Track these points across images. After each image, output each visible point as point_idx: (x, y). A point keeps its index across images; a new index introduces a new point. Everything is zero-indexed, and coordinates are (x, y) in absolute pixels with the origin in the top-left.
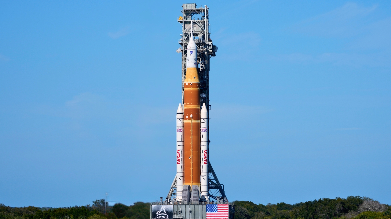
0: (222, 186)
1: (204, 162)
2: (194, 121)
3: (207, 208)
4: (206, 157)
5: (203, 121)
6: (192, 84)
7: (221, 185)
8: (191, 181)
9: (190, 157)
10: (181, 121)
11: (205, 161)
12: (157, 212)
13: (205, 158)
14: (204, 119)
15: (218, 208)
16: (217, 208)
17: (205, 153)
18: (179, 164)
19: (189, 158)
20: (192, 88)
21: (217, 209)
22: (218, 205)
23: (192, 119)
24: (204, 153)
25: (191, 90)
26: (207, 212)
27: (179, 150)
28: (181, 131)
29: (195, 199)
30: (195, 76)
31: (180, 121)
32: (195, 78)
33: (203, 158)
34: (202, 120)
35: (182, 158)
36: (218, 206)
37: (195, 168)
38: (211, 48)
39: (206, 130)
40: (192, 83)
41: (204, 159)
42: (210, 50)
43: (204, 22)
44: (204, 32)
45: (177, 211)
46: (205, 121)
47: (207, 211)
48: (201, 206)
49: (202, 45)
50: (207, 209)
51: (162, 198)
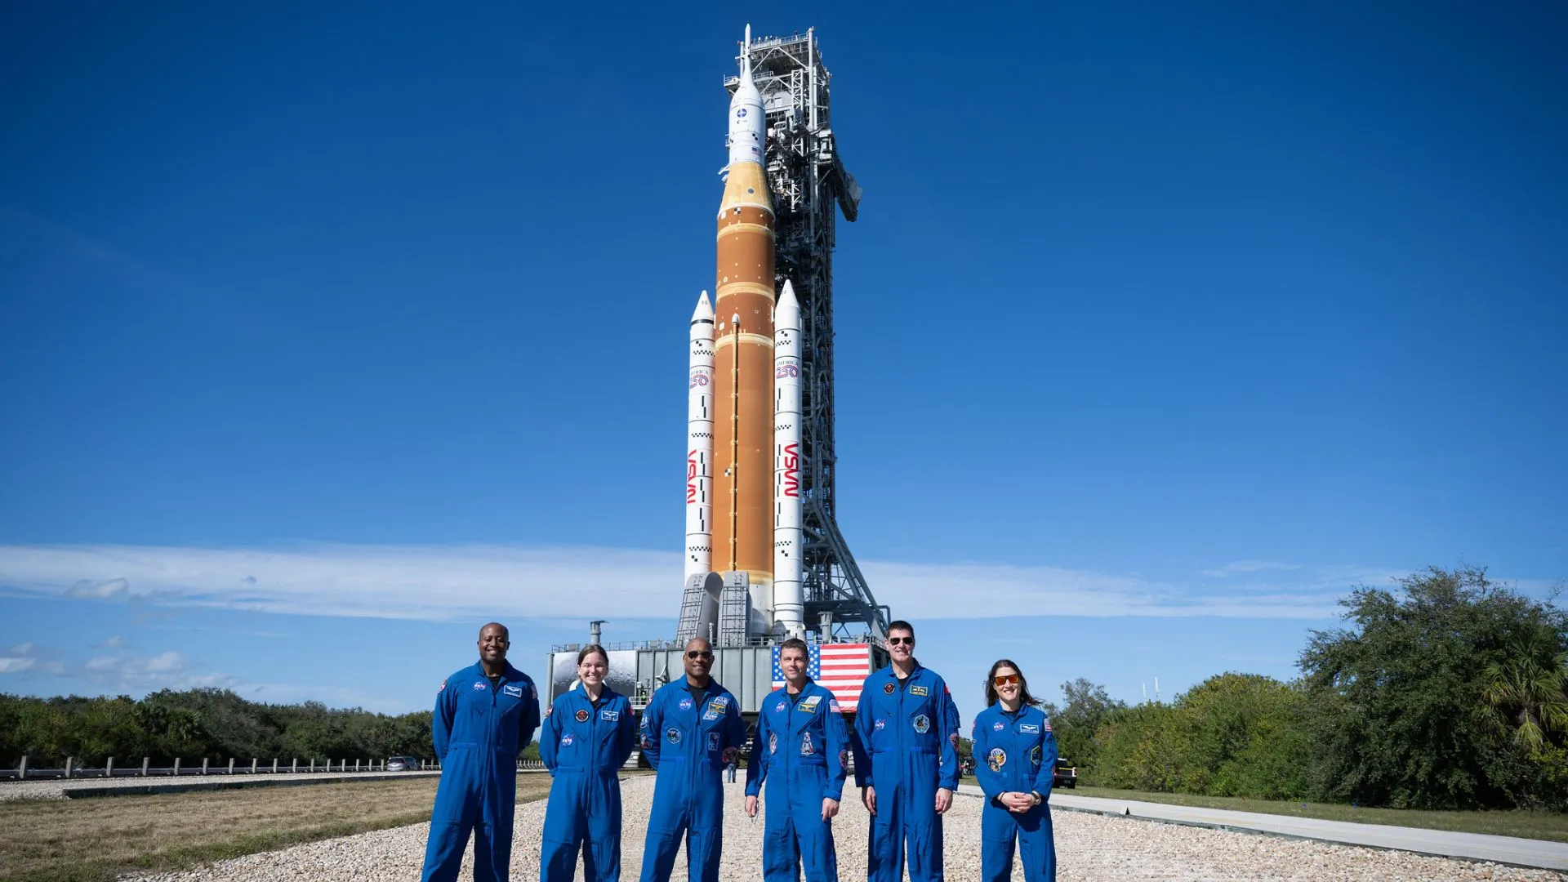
0: (884, 611)
1: (783, 487)
2: (745, 337)
3: (774, 660)
4: (793, 471)
5: (783, 338)
6: (739, 210)
7: (881, 610)
8: (731, 563)
9: (729, 471)
10: (704, 348)
11: (787, 483)
12: (571, 681)
13: (791, 475)
14: (786, 332)
15: (823, 662)
16: (818, 659)
17: (790, 456)
18: (694, 501)
19: (726, 474)
20: (739, 223)
21: (818, 666)
22: (824, 648)
23: (737, 332)
24: (784, 454)
25: (737, 229)
26: (774, 680)
27: (695, 452)
28: (704, 381)
29: (730, 624)
30: (751, 187)
31: (700, 349)
32: (751, 191)
33: (783, 473)
34: (779, 337)
35: (706, 481)
36: (823, 652)
37: (746, 511)
38: (828, 147)
39: (794, 372)
40: (742, 208)
41: (784, 479)
42: (825, 152)
43: (806, 76)
44: (804, 104)
45: (650, 677)
46: (787, 339)
47: (774, 674)
48: (748, 654)
49: (799, 142)
50: (774, 667)
51: (598, 623)
